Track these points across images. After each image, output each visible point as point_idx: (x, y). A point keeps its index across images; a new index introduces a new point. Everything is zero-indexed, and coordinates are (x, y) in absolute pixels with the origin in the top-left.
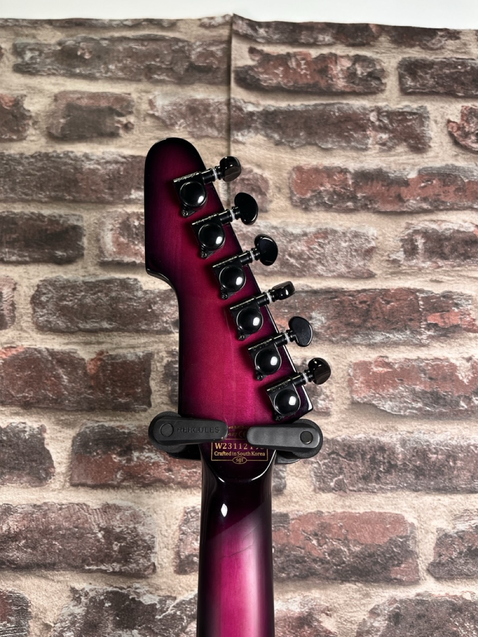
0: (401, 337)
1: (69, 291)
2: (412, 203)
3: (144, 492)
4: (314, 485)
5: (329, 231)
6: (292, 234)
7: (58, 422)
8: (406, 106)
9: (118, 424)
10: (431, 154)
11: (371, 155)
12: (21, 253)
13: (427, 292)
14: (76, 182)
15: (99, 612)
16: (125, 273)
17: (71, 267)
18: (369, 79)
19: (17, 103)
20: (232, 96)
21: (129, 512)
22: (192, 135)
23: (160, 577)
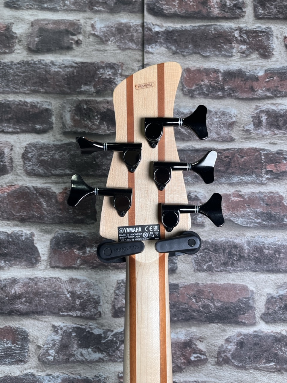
0: (249, 179)
1: (45, 150)
2: (260, 92)
3: (93, 271)
4: (194, 268)
6: (183, 113)
7: (42, 231)
8: (259, 27)
9: (77, 231)
10: (273, 59)
11: (234, 60)
12: (14, 126)
13: (267, 150)
14: (46, 80)
15: (68, 339)
17: (46, 135)
18: (234, 8)
19: (8, 28)
20: (145, 21)
21: (85, 282)
22: (119, 47)
23: (104, 319)
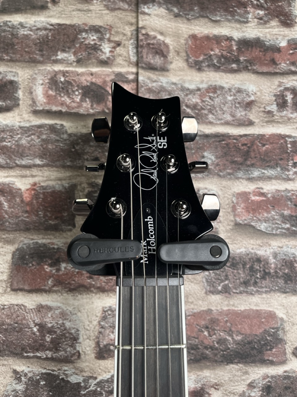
0: (273, 173)
1: (8, 134)
2: (284, 66)
3: (70, 295)
4: (206, 289)
5: (218, 87)
6: (188, 89)
9: (49, 241)
10: (296, 28)
11: (251, 27)
13: (294, 137)
14: (12, 45)
15: (36, 389)
16: (53, 119)
17: (9, 115)
21: (59, 311)
22: (107, 7)
23: (84, 362)
